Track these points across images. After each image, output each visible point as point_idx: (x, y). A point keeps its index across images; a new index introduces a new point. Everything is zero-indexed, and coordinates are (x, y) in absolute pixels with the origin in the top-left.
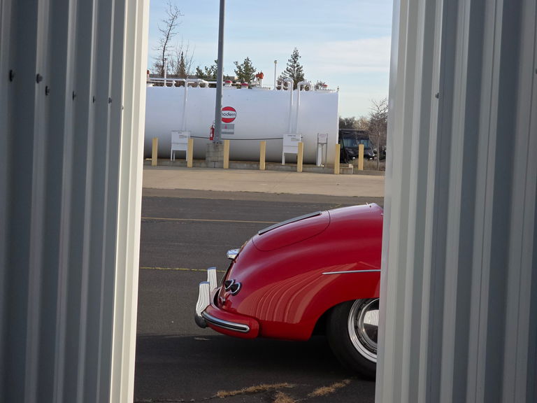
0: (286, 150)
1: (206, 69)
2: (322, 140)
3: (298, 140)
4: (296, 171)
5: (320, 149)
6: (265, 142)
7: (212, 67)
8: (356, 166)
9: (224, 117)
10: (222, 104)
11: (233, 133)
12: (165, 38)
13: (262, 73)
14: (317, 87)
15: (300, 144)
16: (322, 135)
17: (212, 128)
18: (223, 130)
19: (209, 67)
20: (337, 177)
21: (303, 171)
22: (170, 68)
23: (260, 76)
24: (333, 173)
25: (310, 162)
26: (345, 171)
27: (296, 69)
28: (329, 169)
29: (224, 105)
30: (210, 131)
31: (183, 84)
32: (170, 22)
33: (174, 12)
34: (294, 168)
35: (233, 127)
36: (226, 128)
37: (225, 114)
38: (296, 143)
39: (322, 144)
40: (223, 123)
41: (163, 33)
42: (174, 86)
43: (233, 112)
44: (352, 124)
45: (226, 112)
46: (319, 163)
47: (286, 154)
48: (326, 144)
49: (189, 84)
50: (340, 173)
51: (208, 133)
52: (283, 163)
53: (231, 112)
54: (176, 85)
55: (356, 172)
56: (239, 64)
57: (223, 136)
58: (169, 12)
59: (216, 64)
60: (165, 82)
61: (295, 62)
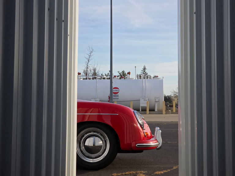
0: (141, 105)
1: (106, 75)
2: (157, 100)
3: (146, 100)
4: (146, 114)
5: (156, 104)
6: (132, 101)
7: (108, 74)
8: (172, 111)
9: (114, 92)
10: (113, 86)
11: (118, 99)
12: (87, 61)
13: (130, 72)
14: (154, 78)
15: (147, 102)
16: (157, 98)
17: (109, 97)
18: (114, 97)
19: (107, 74)
20: (164, 115)
21: (149, 114)
22: (90, 72)
23: (129, 73)
24: (162, 114)
25: (152, 110)
26: (167, 113)
27: (145, 74)
28: (160, 112)
29: (114, 86)
30: (108, 98)
31: (96, 78)
32: (89, 54)
33: (91, 50)
34: (145, 112)
35: (118, 96)
36: (115, 96)
37: (114, 90)
38: (146, 102)
39: (157, 102)
40: (113, 94)
41: (87, 59)
42: (92, 79)
43: (118, 90)
44: (170, 98)
45: (115, 89)
46: (156, 110)
47: (142, 107)
48: (159, 101)
49: (98, 79)
50: (165, 114)
51: (107, 99)
52: (141, 110)
53: (117, 89)
54: (93, 79)
55: (172, 113)
56: (120, 72)
57: (114, 100)
58: (89, 50)
59: (109, 72)
60: (88, 78)
61: (144, 71)
